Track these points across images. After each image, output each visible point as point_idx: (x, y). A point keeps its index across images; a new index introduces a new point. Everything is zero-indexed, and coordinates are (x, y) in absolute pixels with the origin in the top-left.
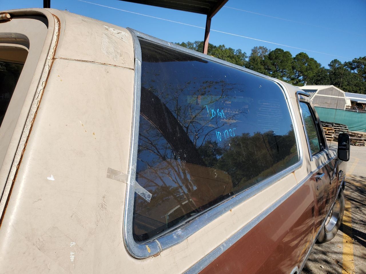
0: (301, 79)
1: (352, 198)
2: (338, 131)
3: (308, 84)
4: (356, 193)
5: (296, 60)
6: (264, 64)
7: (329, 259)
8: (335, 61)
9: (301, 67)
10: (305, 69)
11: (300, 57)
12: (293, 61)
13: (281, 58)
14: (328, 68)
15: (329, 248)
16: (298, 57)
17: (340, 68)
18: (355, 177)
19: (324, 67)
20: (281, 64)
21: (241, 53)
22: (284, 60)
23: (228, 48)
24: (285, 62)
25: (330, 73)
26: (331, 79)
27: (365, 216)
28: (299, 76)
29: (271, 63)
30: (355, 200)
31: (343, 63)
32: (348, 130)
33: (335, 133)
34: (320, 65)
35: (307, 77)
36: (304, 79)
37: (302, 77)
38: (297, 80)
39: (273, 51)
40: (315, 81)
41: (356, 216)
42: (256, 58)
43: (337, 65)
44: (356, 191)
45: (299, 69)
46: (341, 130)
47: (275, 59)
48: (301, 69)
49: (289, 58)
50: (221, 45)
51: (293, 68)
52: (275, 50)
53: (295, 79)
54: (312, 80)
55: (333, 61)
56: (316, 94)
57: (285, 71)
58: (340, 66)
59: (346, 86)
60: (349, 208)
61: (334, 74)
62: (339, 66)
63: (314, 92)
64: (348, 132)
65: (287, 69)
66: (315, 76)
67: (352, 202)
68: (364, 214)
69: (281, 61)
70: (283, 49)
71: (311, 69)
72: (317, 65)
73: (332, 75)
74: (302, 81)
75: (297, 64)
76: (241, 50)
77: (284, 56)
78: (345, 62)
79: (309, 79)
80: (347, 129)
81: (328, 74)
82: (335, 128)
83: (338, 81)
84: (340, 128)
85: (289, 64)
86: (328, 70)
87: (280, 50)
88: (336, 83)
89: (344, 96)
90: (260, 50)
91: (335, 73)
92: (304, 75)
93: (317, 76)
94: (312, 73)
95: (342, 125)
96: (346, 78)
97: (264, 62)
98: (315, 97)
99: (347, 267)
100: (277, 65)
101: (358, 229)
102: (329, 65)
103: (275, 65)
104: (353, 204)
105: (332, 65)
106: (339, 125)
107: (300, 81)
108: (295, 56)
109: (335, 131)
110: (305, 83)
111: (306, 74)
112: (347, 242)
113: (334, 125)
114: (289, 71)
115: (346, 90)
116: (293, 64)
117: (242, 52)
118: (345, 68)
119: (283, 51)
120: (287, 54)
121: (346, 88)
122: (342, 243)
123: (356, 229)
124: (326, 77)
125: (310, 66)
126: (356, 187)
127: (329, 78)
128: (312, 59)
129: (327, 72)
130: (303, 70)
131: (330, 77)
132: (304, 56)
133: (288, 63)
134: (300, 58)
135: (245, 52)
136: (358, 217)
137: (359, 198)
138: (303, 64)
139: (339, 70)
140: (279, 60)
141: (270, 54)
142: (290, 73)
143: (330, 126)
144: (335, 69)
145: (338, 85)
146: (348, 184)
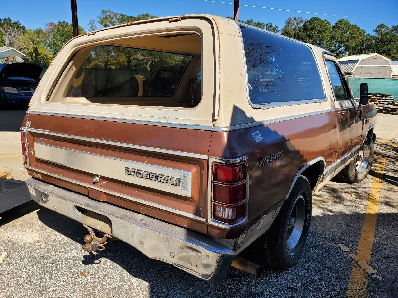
0: (342, 51)
1: (388, 156)
2: (383, 102)
3: (349, 55)
4: (393, 152)
5: (335, 29)
6: (298, 37)
7: (359, 191)
8: (381, 26)
9: (341, 36)
10: (346, 38)
11: (340, 24)
12: (332, 30)
13: (318, 28)
14: (374, 34)
15: (360, 185)
16: (337, 24)
17: (388, 33)
18: (394, 140)
19: (369, 35)
20: (318, 36)
21: (272, 27)
22: (322, 30)
23: (257, 23)
24: (323, 32)
25: (376, 40)
26: (377, 47)
27: (397, 167)
28: (339, 47)
29: (307, 35)
30: (391, 157)
31: (390, 27)
32: (393, 100)
33: (378, 104)
34: (364, 32)
35: (349, 47)
36: (346, 50)
37: (343, 48)
38: (338, 52)
39: (308, 21)
40: (358, 51)
41: (389, 167)
42: (290, 32)
43: (384, 30)
44: (393, 150)
45: (339, 39)
46: (385, 100)
47: (311, 30)
48: (341, 39)
49: (327, 27)
50: (248, 19)
51: (333, 38)
52: (311, 19)
53: (336, 51)
54: (354, 50)
55: (379, 26)
56: (358, 64)
57: (322, 43)
58: (387, 31)
59: (395, 54)
60: (383, 162)
61: (381, 41)
62: (385, 32)
63: (356, 63)
64: (393, 102)
65: (325, 40)
66: (358, 45)
67: (387, 158)
68: (397, 166)
69: (317, 32)
70: (320, 18)
71: (354, 37)
72: (361, 32)
73: (378, 42)
74: (344, 53)
75: (336, 33)
76: (271, 24)
77: (321, 25)
78: (393, 26)
79: (351, 50)
80: (392, 98)
81: (374, 41)
82: (378, 99)
83: (386, 49)
84: (385, 98)
85: (328, 34)
86: (373, 37)
87: (316, 18)
88: (383, 51)
89: (389, 64)
90: (294, 21)
91: (381, 39)
92: (345, 46)
93: (361, 46)
94: (355, 42)
95: (386, 95)
96: (395, 44)
97: (298, 35)
98: (356, 68)
99: (373, 195)
100: (314, 37)
101: (389, 175)
102: (375, 31)
103: (311, 37)
104: (388, 159)
105: (378, 31)
106: (384, 95)
107: (341, 52)
108: (334, 25)
109: (379, 102)
110: (346, 54)
111: (347, 44)
112: (376, 182)
113: (378, 96)
114: (327, 43)
115: (395, 58)
116: (332, 34)
117: (273, 25)
118: (392, 33)
119: (320, 19)
120: (324, 24)
121: (395, 56)
122: (372, 182)
123: (386, 174)
124: (371, 45)
125: (352, 34)
126: (394, 148)
127: (375, 47)
128: (355, 26)
129: (372, 39)
130: (344, 40)
131: (376, 45)
132: (345, 23)
133: (326, 33)
134: (340, 26)
135: (276, 26)
136: (390, 167)
137: (395, 155)
138: (344, 33)
139: (387, 36)
140: (315, 31)
141: (305, 25)
142: (329, 45)
143: (373, 97)
144: (381, 36)
145: (385, 53)
146: (386, 146)
